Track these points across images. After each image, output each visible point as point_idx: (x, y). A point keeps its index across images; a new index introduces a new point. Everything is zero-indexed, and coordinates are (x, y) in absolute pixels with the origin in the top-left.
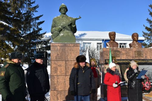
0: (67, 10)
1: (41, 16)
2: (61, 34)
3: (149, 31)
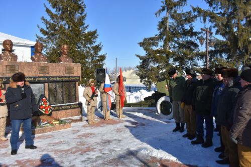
3: (45, 35)
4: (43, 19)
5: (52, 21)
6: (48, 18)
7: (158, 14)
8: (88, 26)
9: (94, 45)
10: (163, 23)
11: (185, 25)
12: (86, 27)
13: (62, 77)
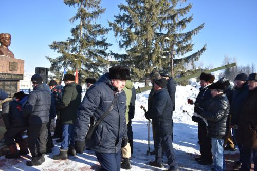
7: (72, 20)
10: (74, 31)
11: (97, 35)
13: (5, 74)
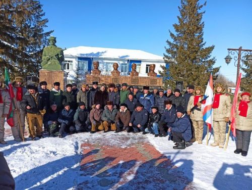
0: (56, 42)
1: (52, 32)
2: (49, 63)
4: (168, 42)
5: (175, 43)
6: (172, 41)
8: (205, 43)
9: (209, 59)
12: (204, 44)
